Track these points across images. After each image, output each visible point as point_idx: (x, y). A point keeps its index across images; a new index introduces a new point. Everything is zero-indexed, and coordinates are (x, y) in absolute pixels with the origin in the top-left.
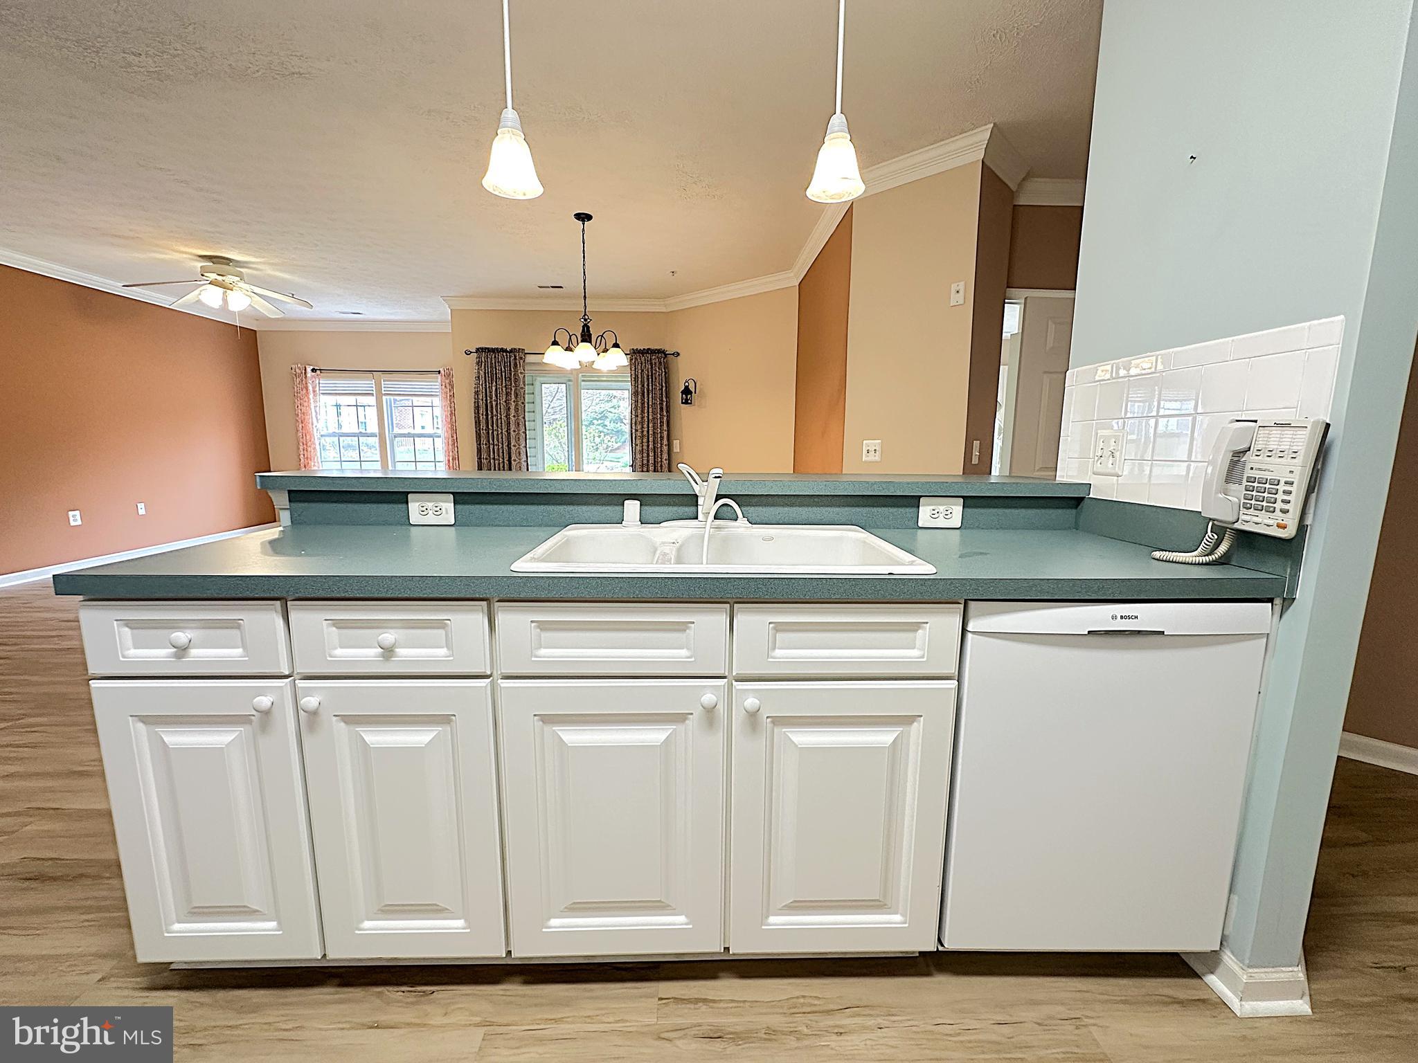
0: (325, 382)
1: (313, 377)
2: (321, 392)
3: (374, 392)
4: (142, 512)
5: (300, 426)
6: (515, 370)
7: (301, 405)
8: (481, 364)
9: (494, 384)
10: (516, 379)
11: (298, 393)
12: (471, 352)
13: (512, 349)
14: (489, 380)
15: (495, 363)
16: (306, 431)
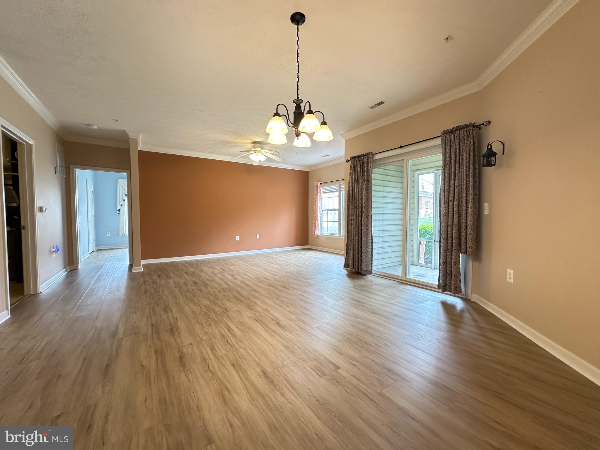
0: (324, 188)
1: (320, 186)
2: (323, 192)
3: (338, 190)
4: (258, 237)
5: (315, 207)
6: (368, 166)
7: (316, 198)
8: (352, 166)
9: (357, 176)
10: (368, 171)
11: (315, 193)
12: (349, 161)
13: (366, 154)
14: (354, 174)
15: (358, 164)
16: (316, 209)
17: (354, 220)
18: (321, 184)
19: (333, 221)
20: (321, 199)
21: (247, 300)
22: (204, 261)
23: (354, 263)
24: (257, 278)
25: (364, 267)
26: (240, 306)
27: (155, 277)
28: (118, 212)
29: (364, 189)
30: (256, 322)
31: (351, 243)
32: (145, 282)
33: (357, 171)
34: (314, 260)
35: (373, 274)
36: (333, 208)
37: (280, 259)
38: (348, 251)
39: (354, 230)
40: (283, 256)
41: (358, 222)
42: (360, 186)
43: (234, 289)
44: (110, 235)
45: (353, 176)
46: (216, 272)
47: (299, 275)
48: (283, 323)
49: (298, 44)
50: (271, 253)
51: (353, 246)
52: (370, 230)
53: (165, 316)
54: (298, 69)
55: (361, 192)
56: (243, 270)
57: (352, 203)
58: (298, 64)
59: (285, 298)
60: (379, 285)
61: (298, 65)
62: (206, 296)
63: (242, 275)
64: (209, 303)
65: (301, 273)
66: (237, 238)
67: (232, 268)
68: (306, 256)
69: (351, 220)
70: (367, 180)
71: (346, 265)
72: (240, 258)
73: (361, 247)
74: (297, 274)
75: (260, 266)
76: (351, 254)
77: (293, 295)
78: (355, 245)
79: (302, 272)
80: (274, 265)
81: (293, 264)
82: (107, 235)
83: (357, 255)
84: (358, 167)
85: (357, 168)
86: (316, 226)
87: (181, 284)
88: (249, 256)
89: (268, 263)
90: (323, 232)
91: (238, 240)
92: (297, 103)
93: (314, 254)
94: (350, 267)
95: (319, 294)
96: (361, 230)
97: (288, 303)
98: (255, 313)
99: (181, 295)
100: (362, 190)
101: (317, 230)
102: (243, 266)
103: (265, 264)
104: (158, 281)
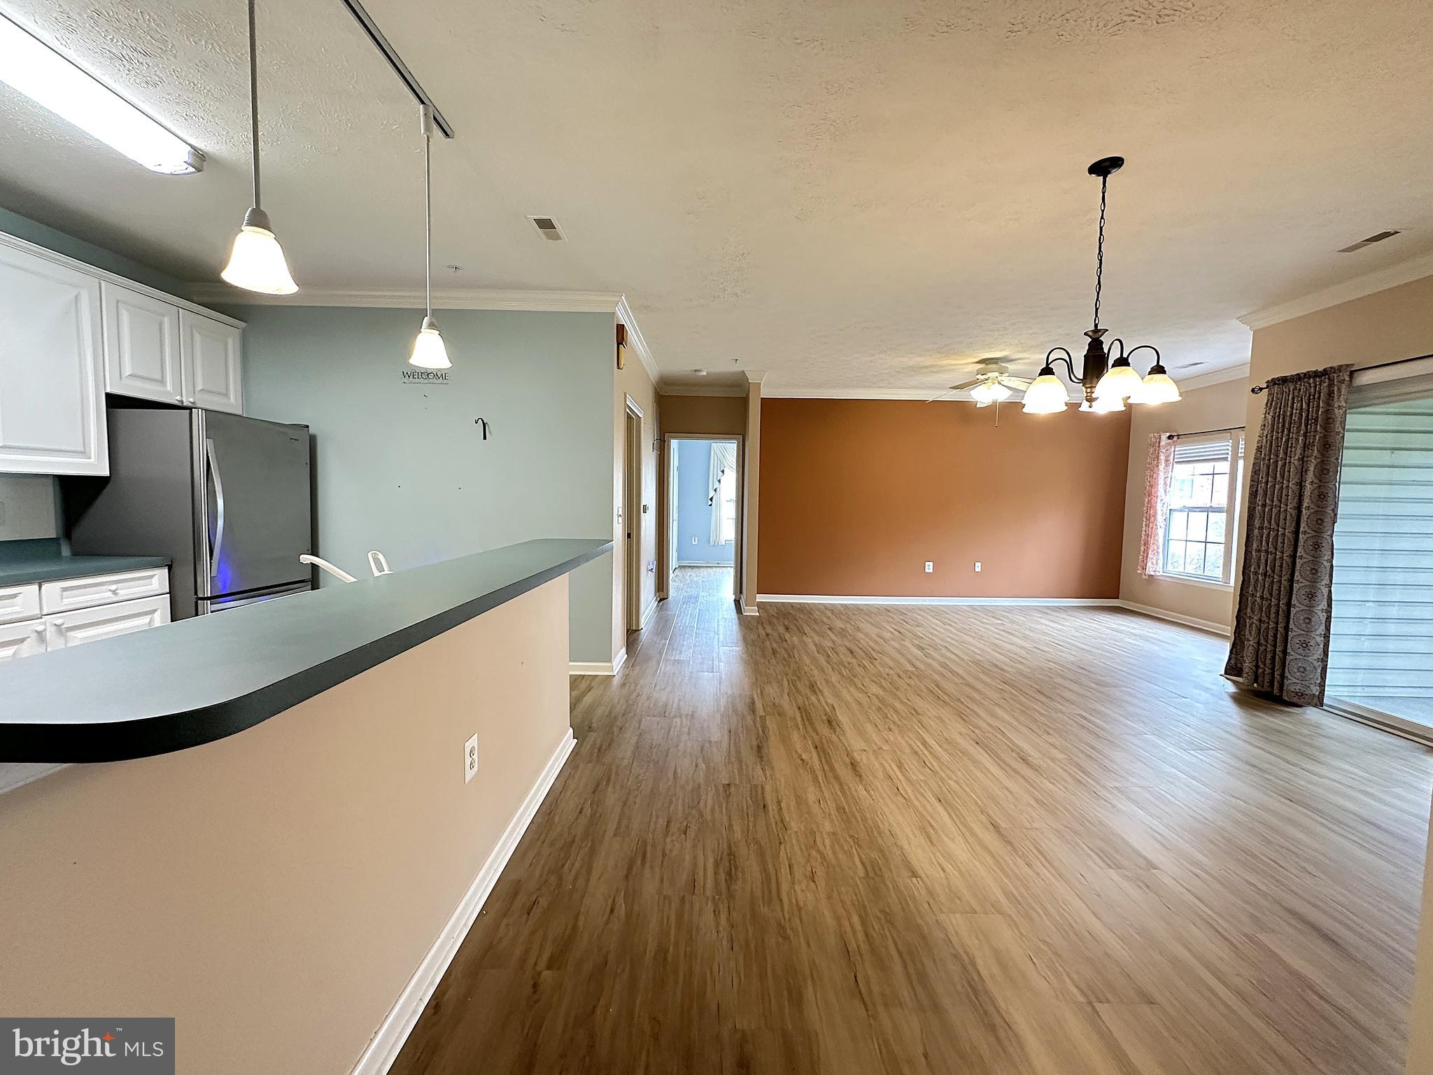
0: (1180, 449)
1: (1169, 444)
2: (1176, 460)
3: (1229, 457)
4: (978, 569)
5: (1146, 500)
6: (1329, 403)
7: (1151, 477)
8: (1271, 404)
9: (1286, 432)
10: (1328, 418)
11: (1150, 464)
12: (1261, 389)
13: (1325, 370)
14: (1278, 428)
15: (1293, 399)
16: (1151, 506)
17: (1267, 552)
18: (1170, 437)
19: (1206, 542)
20: (1169, 479)
21: (957, 703)
22: (858, 608)
23: (1257, 667)
24: (977, 663)
25: (1293, 683)
26: (943, 711)
27: (781, 629)
28: (710, 503)
29: (1312, 469)
30: (977, 746)
31: (1253, 612)
32: (767, 635)
33: (1288, 419)
34: (1130, 641)
35: (1325, 707)
36: (1208, 506)
37: (1032, 625)
38: (1243, 633)
39: (1264, 580)
40: (1041, 620)
41: (1282, 558)
42: (1295, 461)
43: (927, 676)
44: (696, 543)
45: (1272, 431)
46: (887, 635)
47: (1080, 670)
48: (1035, 761)
49: (1102, 218)
50: (1009, 609)
51: (1258, 623)
52: (1323, 583)
53: (813, 698)
54: (1100, 267)
55: (1298, 476)
56: (942, 640)
57: (1264, 506)
58: (1101, 257)
59: (1042, 714)
60: (1341, 740)
61: (1101, 261)
62: (874, 678)
63: (941, 650)
64: (882, 693)
65: (1087, 668)
66: (929, 567)
67: (919, 631)
68: (1107, 628)
69: (1259, 551)
70: (1324, 445)
71: (1233, 669)
72: (936, 612)
73: (1287, 628)
74: (1076, 670)
75: (982, 636)
76: (1251, 642)
77: (1061, 712)
78: (1264, 618)
79: (1093, 667)
80: (1016, 640)
81: (1069, 643)
82: (693, 543)
83: (1270, 648)
84: (1292, 408)
85: (1289, 409)
86: (1150, 552)
87: (827, 648)
88: (955, 610)
89: (1002, 633)
90: (1170, 568)
91: (931, 571)
92: (1094, 337)
93: (1133, 625)
94: (1245, 675)
95: (1133, 725)
96: (1291, 581)
97: (1048, 727)
98: (974, 730)
99: (831, 669)
100: (1303, 472)
101: (1152, 563)
102: (942, 631)
103: (994, 632)
104: (787, 636)
